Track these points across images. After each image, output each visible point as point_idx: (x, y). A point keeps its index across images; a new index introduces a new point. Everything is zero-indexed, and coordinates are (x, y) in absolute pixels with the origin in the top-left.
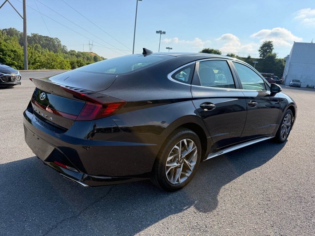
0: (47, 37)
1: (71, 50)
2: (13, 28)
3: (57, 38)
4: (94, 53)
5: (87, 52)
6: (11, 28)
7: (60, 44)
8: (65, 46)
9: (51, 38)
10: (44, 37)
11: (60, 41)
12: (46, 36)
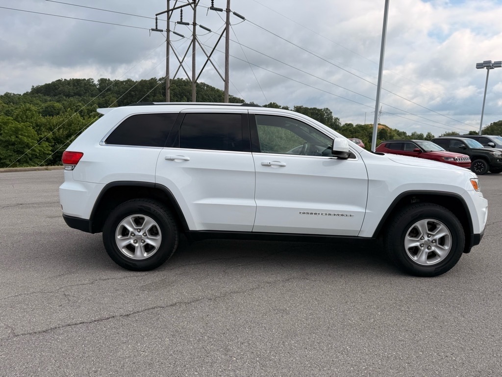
0: (315, 109)
1: (346, 124)
2: (274, 103)
3: (327, 109)
4: (382, 125)
5: (371, 125)
6: (271, 103)
7: (332, 117)
8: (337, 118)
9: (319, 110)
10: (311, 109)
11: (331, 112)
12: (313, 107)
